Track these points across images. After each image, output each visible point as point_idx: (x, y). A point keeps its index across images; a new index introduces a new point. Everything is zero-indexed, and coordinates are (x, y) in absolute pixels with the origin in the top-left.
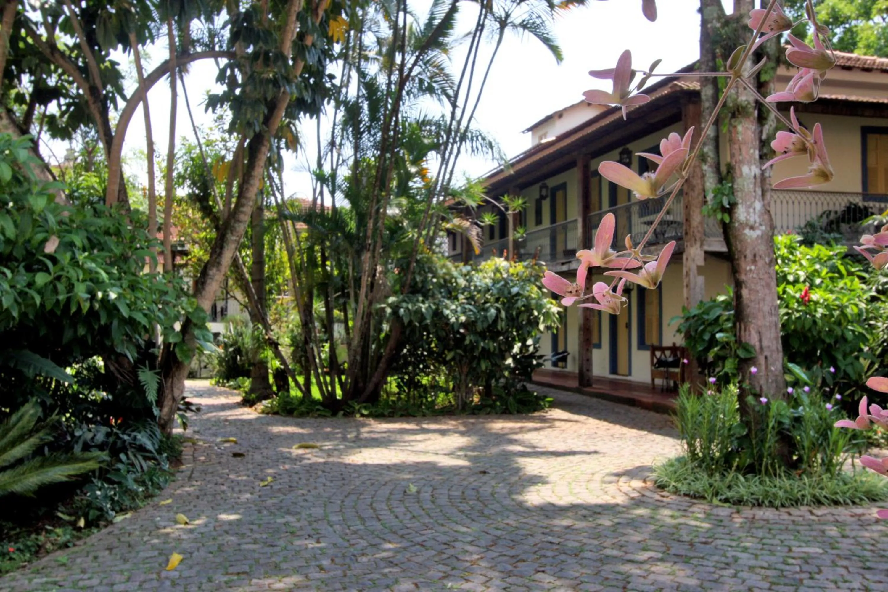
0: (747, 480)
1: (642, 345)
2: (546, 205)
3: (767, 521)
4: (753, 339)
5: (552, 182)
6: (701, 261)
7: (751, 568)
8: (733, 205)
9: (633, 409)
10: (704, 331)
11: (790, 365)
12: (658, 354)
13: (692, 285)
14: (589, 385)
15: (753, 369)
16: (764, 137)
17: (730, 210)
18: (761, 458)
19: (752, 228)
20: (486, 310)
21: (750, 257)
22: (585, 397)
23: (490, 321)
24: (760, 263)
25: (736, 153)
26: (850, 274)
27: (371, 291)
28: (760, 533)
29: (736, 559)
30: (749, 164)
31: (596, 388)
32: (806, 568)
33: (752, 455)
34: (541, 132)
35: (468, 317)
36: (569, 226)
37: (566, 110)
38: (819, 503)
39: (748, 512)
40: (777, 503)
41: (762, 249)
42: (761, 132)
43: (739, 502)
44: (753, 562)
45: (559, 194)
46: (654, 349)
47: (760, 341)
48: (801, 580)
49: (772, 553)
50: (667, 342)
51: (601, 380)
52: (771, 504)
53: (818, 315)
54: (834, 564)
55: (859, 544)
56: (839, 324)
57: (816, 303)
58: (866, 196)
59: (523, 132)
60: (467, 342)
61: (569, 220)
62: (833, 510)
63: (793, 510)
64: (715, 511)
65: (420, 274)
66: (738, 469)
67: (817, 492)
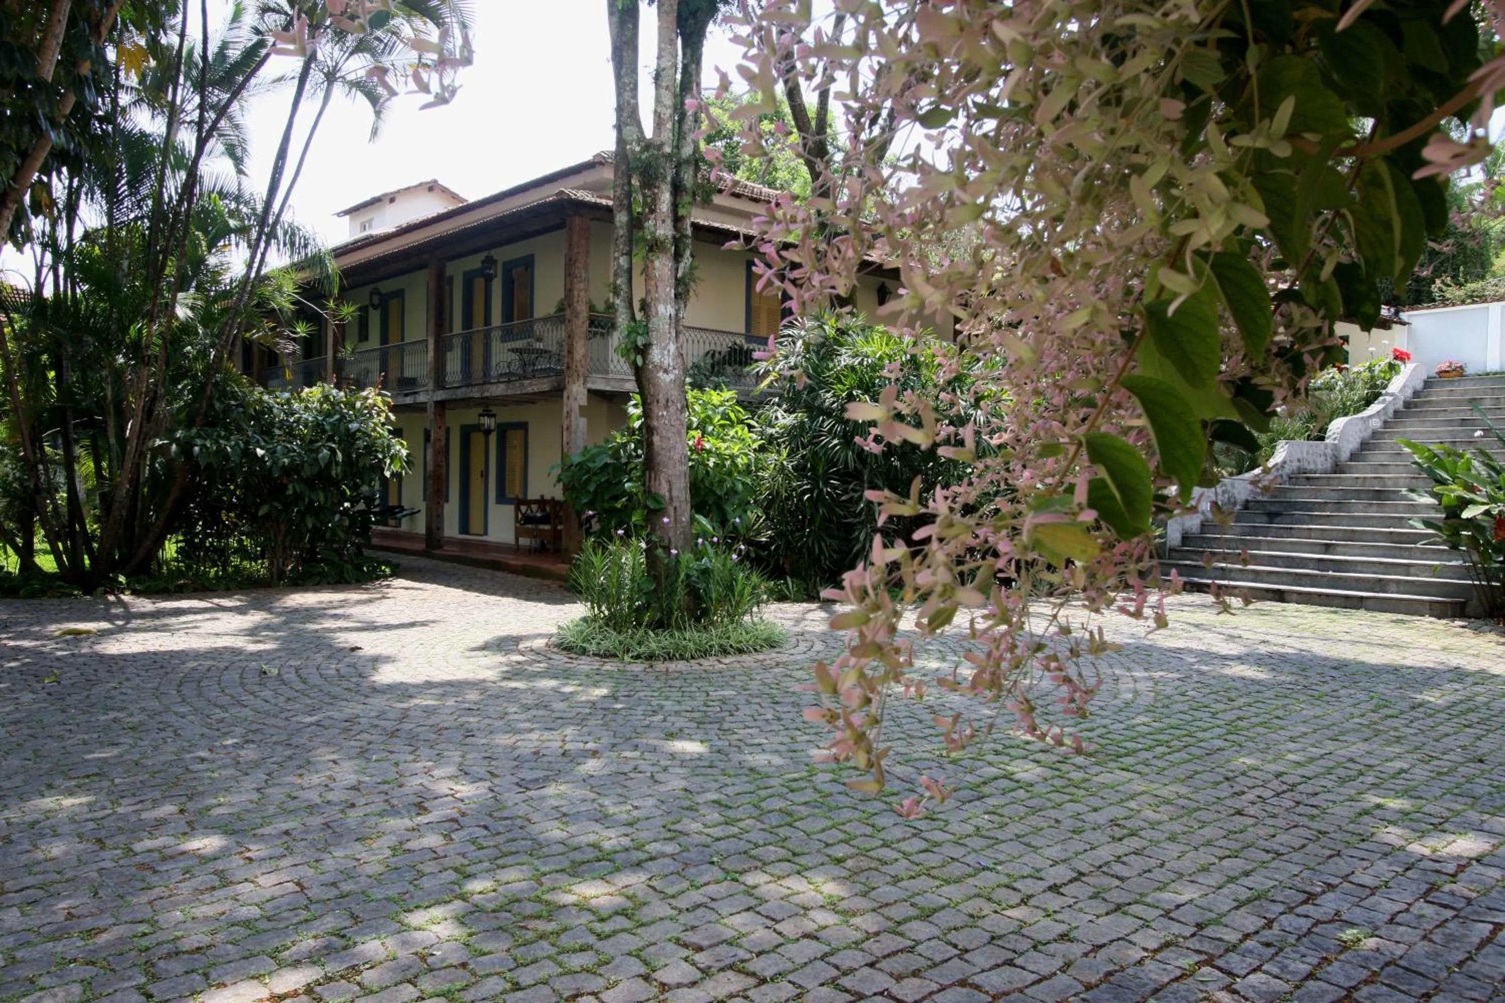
0: (657, 635)
1: (502, 499)
2: (375, 318)
3: (681, 672)
4: (664, 490)
5: (387, 287)
6: (583, 400)
7: (677, 713)
8: (648, 346)
9: (499, 574)
10: (587, 481)
11: (699, 517)
12: (523, 508)
13: (573, 428)
14: (440, 547)
15: (666, 520)
16: (679, 275)
17: (644, 351)
18: (671, 612)
19: (666, 371)
20: (318, 451)
21: (662, 401)
22: (434, 562)
23: (323, 465)
24: (672, 409)
25: (653, 290)
26: (741, 422)
27: (148, 421)
28: (677, 683)
29: (662, 707)
30: (665, 302)
31: (449, 550)
32: (725, 707)
33: (661, 609)
34: (364, 217)
35: (292, 460)
36: (407, 348)
37: (398, 192)
38: (725, 652)
39: (660, 666)
40: (688, 655)
41: (674, 393)
42: (677, 270)
43: (651, 657)
44: (677, 708)
45: (394, 304)
46: (519, 503)
47: (670, 490)
48: (723, 718)
49: (693, 698)
50: (533, 494)
51: (452, 542)
52: (682, 658)
53: (711, 464)
54: (749, 702)
55: (765, 684)
56: (730, 474)
57: (709, 452)
58: (749, 338)
59: (338, 215)
60: (290, 492)
61: (407, 341)
62: (738, 658)
63: (702, 661)
64: (629, 668)
65: (219, 400)
66: (649, 626)
67: (723, 642)
